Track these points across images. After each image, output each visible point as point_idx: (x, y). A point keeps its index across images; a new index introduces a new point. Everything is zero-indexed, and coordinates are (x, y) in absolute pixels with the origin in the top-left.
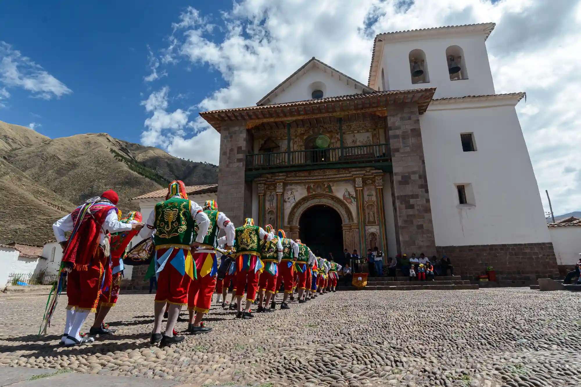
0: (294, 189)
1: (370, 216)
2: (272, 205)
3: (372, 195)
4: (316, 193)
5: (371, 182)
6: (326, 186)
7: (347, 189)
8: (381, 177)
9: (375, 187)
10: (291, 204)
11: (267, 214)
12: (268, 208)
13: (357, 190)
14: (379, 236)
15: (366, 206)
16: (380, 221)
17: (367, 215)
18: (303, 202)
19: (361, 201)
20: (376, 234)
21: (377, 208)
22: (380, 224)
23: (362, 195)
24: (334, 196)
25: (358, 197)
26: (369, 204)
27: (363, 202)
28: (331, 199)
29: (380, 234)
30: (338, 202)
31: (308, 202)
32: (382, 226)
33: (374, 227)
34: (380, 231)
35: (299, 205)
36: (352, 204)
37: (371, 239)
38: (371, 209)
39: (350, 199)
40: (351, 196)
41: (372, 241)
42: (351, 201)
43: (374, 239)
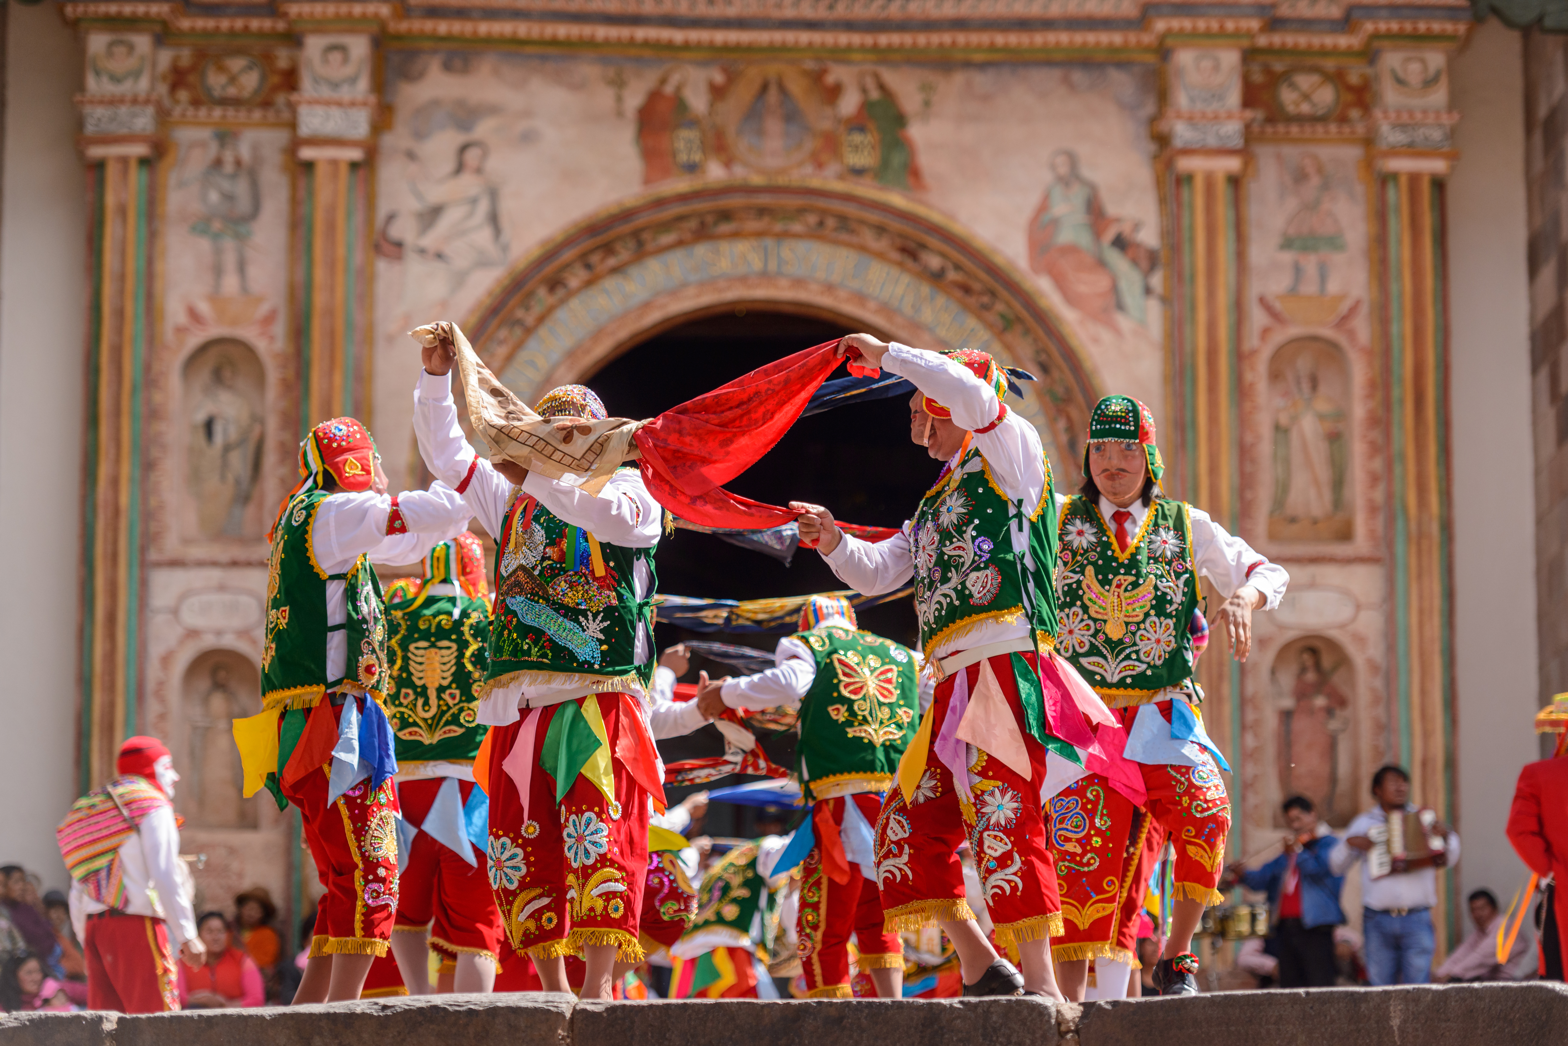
0: (493, 110)
2: (231, 283)
3: (1335, 242)
4: (740, 173)
5: (1326, 96)
6: (849, 103)
7: (1073, 160)
8: (1436, 59)
9: (1368, 163)
11: (174, 381)
12: (194, 315)
13: (1187, 179)
14: (1374, 668)
15: (1266, 353)
16: (1400, 524)
17: (1265, 448)
18: (588, 266)
19: (1224, 298)
20: (1351, 649)
21: (1372, 385)
22: (1400, 548)
23: (1231, 235)
24: (936, 217)
25: (1193, 251)
26: (1294, 331)
27: (1239, 307)
28: (895, 256)
29: (1391, 648)
30: (967, 290)
31: (634, 271)
32: (1420, 576)
33: (1331, 574)
34: (1390, 620)
35: (542, 292)
36: (1123, 322)
37: (1288, 703)
38: (1306, 386)
39: (1101, 264)
40: (1110, 235)
41: (1300, 724)
42: (1115, 289)
43: (1320, 701)
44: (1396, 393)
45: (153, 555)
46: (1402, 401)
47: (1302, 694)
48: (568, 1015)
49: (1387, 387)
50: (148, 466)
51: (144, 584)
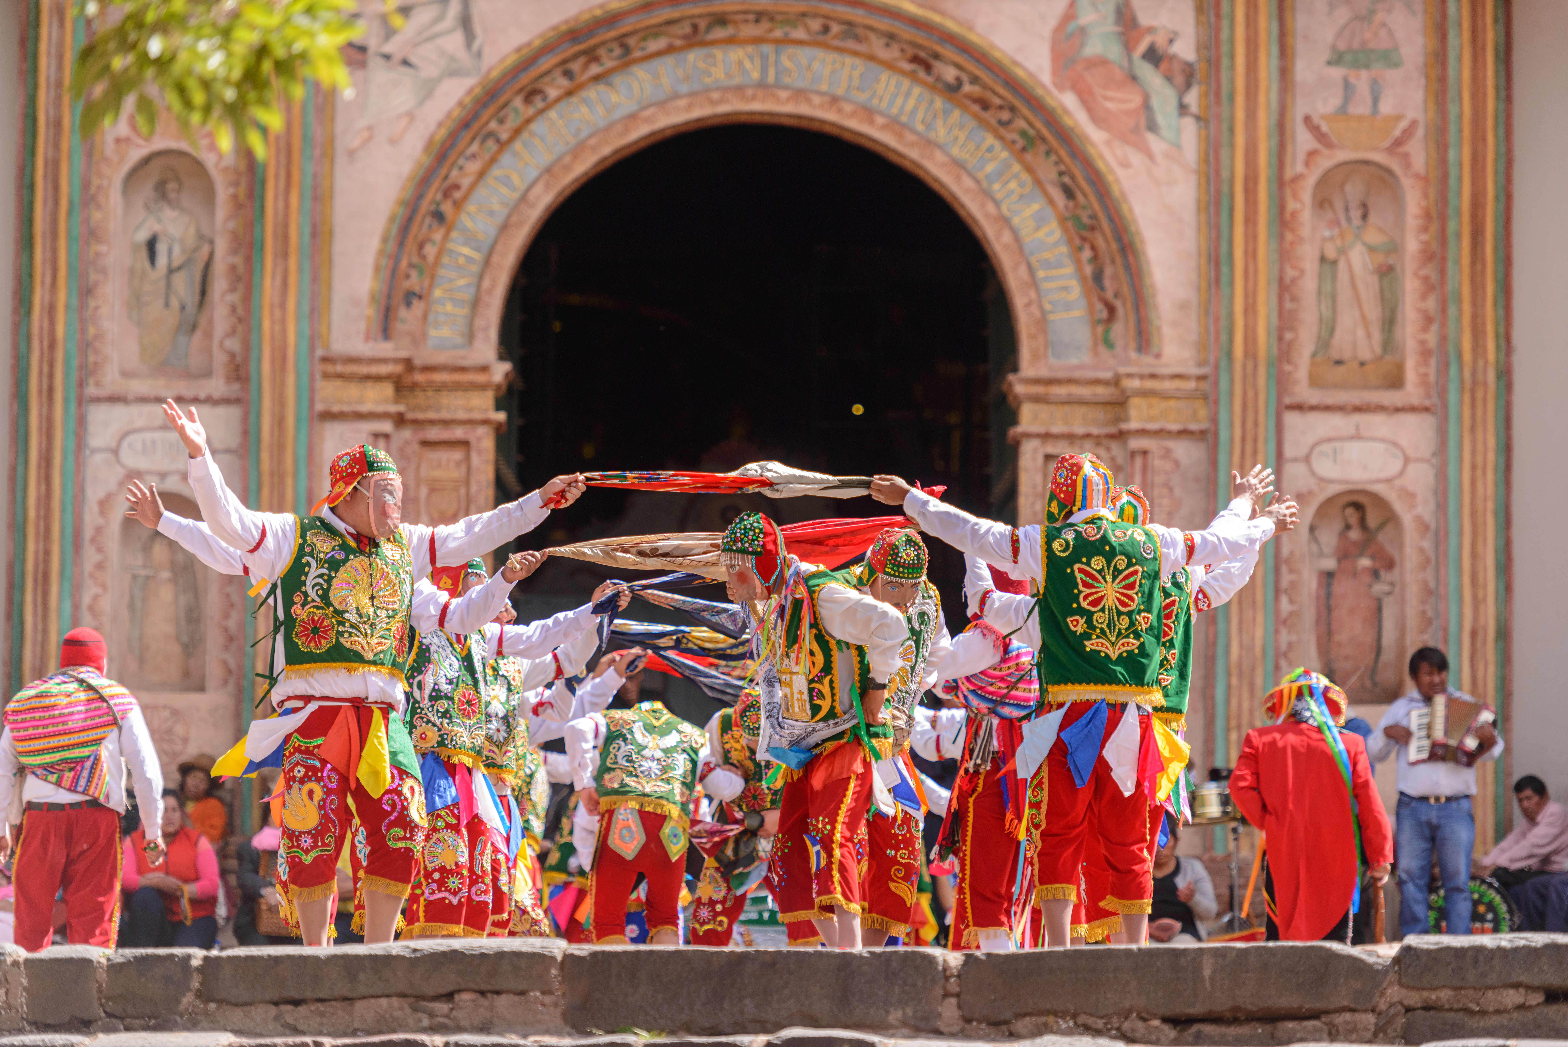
1: (1344, 294)
3: (1389, 58)
10: (428, 89)
11: (115, 198)
14: (1423, 527)
15: (1311, 180)
16: (1453, 370)
17: (1309, 285)
18: (568, 74)
19: (1265, 120)
20: (1398, 506)
21: (1427, 215)
22: (1452, 397)
23: (1275, 50)
24: (951, 25)
25: (1232, 67)
26: (1342, 156)
27: (1282, 128)
28: (907, 66)
29: (1441, 507)
30: (985, 105)
31: (618, 80)
32: (1473, 429)
33: (1378, 424)
34: (1441, 475)
35: (518, 102)
36: (1155, 143)
37: (1330, 564)
38: (1356, 214)
39: (1133, 78)
40: (1143, 47)
41: (1341, 587)
42: (1147, 106)
43: (1365, 562)
44: (1452, 226)
45: (91, 390)
46: (1459, 236)
47: (1345, 554)
48: (559, 958)
49: (1443, 219)
50: (87, 292)
51: (81, 421)
